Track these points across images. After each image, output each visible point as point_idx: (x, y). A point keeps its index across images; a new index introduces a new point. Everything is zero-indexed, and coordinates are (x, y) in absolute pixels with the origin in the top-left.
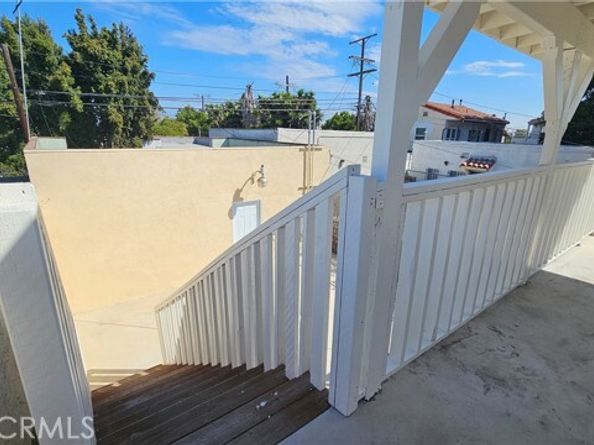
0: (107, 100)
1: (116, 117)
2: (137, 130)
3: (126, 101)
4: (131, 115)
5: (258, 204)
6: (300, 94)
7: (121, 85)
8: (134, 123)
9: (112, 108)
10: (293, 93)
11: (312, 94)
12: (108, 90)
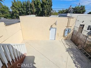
0: (45, 9)
1: (46, 12)
2: (49, 14)
3: (47, 9)
4: (48, 12)
5: (56, 28)
6: (81, 6)
7: (47, 7)
8: (49, 13)
9: (45, 11)
10: (80, 6)
11: (84, 6)
12: (45, 8)
